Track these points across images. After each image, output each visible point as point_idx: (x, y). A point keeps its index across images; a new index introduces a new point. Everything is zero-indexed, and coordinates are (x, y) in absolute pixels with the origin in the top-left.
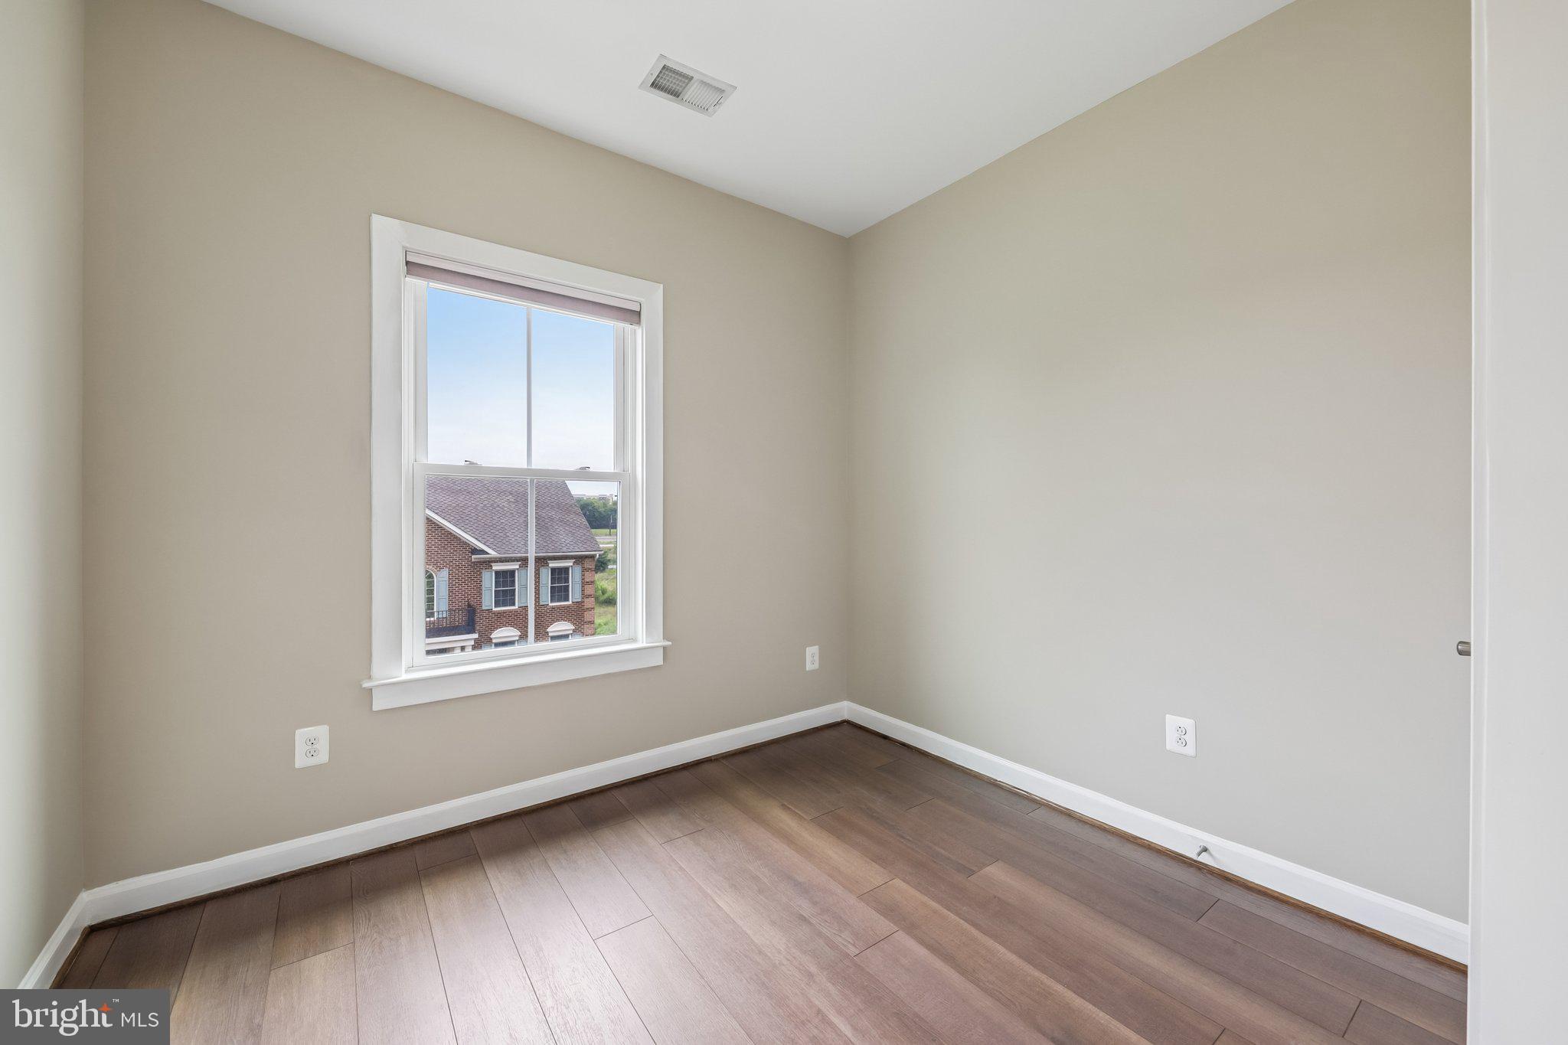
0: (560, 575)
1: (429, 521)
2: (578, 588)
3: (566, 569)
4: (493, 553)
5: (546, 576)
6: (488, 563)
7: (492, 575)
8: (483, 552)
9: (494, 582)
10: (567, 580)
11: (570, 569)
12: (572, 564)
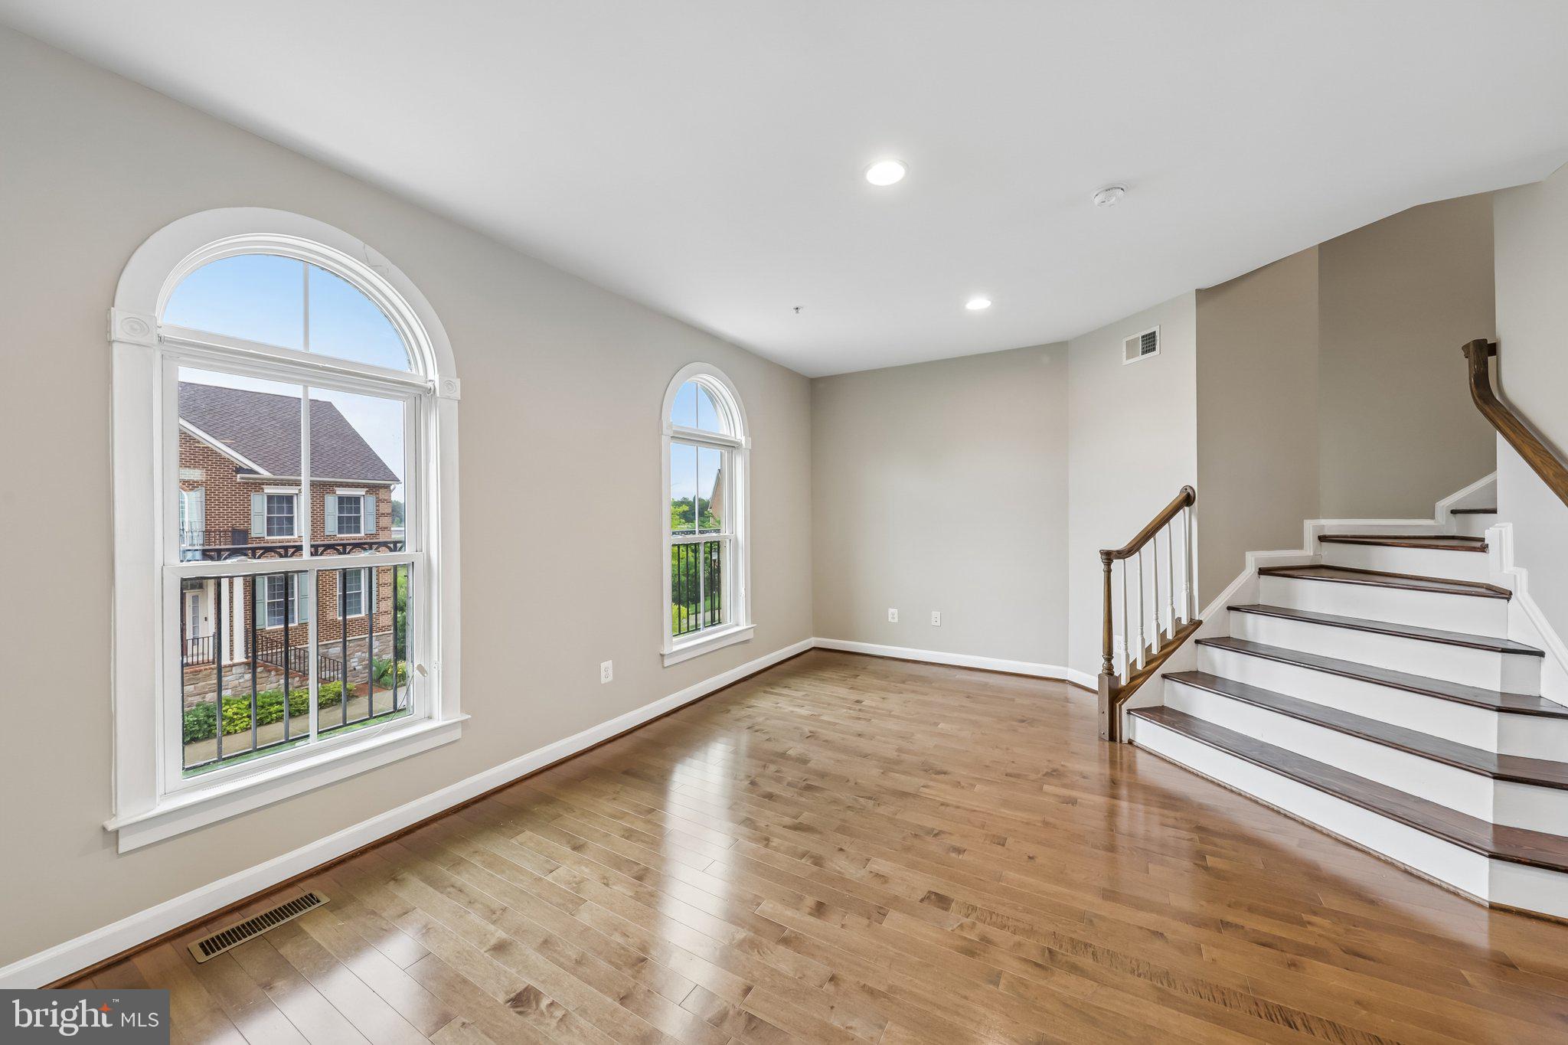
0: (349, 504)
1: (186, 438)
2: (372, 520)
3: (357, 500)
4: (265, 474)
5: (331, 503)
6: (258, 485)
7: (263, 499)
8: (252, 471)
9: (266, 507)
10: (358, 510)
11: (362, 499)
12: (364, 494)
